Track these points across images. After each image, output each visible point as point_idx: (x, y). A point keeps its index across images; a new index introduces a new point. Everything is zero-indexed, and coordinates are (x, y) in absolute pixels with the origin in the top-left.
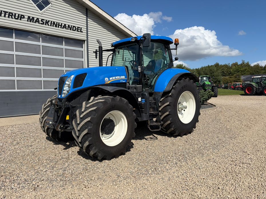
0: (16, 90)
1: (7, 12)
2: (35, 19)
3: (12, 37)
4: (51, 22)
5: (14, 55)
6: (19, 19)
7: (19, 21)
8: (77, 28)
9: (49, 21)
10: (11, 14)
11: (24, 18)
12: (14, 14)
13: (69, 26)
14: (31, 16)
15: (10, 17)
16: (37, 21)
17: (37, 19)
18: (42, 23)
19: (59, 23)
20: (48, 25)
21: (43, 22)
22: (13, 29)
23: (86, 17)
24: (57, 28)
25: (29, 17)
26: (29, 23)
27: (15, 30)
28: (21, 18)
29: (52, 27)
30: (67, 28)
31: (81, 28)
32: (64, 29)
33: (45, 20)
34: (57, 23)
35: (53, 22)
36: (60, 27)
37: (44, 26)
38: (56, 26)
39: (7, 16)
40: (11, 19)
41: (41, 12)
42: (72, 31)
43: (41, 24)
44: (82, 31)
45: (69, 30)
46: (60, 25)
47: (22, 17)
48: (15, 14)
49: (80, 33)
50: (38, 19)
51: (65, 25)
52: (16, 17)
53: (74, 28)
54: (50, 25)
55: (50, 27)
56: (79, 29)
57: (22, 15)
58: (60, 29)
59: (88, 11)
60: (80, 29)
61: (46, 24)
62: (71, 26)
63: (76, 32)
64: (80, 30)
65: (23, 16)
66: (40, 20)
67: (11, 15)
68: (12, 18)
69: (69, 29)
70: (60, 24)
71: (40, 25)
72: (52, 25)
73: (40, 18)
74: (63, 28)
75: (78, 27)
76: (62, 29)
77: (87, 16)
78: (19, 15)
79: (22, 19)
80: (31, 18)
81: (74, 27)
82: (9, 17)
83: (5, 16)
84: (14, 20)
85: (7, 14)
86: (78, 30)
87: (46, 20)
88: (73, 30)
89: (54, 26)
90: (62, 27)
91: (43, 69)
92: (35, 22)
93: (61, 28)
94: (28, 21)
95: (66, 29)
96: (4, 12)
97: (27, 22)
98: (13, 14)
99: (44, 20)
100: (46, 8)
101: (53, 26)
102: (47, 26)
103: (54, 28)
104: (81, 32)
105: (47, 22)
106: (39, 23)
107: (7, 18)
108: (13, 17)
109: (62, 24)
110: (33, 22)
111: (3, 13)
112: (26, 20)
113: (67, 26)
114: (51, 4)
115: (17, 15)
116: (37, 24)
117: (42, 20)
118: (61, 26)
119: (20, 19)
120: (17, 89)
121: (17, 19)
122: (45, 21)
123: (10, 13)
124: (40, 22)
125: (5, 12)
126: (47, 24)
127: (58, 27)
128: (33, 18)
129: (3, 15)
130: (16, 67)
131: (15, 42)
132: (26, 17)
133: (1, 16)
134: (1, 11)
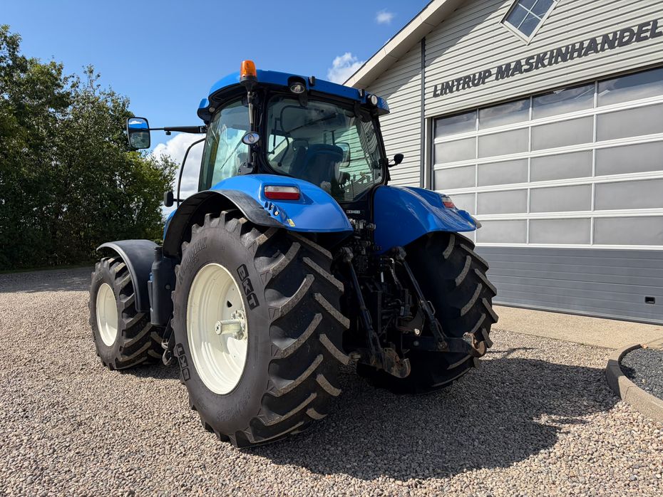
1: (460, 79)
2: (513, 65)
4: (552, 52)
5: (475, 165)
6: (481, 82)
7: (482, 86)
8: (635, 29)
9: (545, 54)
10: (467, 80)
11: (490, 75)
12: (472, 76)
13: (605, 37)
14: (505, 62)
15: (466, 86)
16: (517, 67)
18: (528, 67)
19: (574, 45)
20: (544, 66)
21: (532, 64)
22: (476, 110)
24: (570, 62)
26: (501, 81)
27: (480, 109)
28: (485, 78)
29: (555, 66)
30: (600, 46)
31: (655, 22)
32: (592, 56)
33: (536, 57)
34: (568, 47)
35: (555, 51)
36: (576, 54)
37: (534, 72)
38: (564, 60)
39: (461, 87)
40: (468, 90)
41: (529, 39)
42: (618, 50)
43: (527, 71)
44: (657, 31)
45: (608, 52)
46: (577, 50)
47: (485, 75)
48: (474, 76)
49: (650, 41)
50: (518, 62)
52: (476, 82)
55: (549, 68)
56: (647, 31)
58: (577, 60)
60: (650, 27)
61: (537, 68)
62: (616, 33)
63: (635, 45)
64: (648, 34)
65: (488, 71)
66: (523, 62)
67: (467, 82)
68: (469, 87)
69: (606, 46)
70: (577, 46)
71: (525, 75)
73: (524, 57)
74: (586, 54)
75: (641, 26)
76: (584, 59)
78: (480, 74)
79: (486, 80)
80: (504, 67)
81: (624, 31)
82: (464, 88)
83: (458, 89)
84: (473, 89)
85: (461, 82)
86: (642, 35)
87: (538, 55)
88: (621, 44)
89: (560, 59)
90: (584, 50)
91: (531, 189)
92: (512, 75)
93: (579, 56)
94: (497, 79)
95: (597, 52)
96: (456, 80)
97: (495, 83)
98: (470, 79)
99: (532, 57)
101: (556, 62)
102: (542, 70)
103: (562, 64)
104: (654, 35)
105: (540, 59)
106: (521, 73)
107: (462, 92)
109: (582, 43)
110: (508, 76)
111: (456, 83)
112: (493, 77)
113: (599, 40)
116: (518, 76)
117: (529, 59)
118: (580, 49)
119: (483, 83)
121: (478, 84)
122: (535, 59)
123: (466, 77)
124: (524, 68)
125: (458, 80)
126: (540, 65)
127: (572, 58)
128: (508, 65)
129: (455, 89)
130: (478, 193)
131: (479, 136)
132: (494, 71)
133: (451, 91)
134: (453, 81)
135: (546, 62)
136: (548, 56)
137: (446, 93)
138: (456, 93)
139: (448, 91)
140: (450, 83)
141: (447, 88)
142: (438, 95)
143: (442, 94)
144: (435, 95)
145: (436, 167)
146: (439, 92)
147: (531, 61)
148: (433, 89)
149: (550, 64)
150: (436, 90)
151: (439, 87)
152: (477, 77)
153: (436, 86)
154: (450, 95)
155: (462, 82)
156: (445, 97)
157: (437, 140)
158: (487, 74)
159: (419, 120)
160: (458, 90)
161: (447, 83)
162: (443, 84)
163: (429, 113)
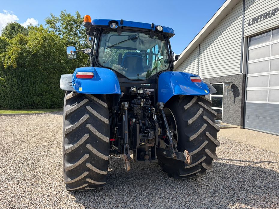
1: (262, 15)
5: (269, 60)
7: (273, 17)
12: (268, 13)
27: (273, 30)
40: (266, 20)
52: (270, 15)
57: (275, 9)
68: (266, 18)
79: (276, 14)
82: (264, 19)
84: (269, 19)
107: (263, 21)
108: (267, 17)
111: (260, 17)
119: (274, 15)
123: (265, 14)
130: (270, 75)
131: (272, 44)
133: (257, 22)
134: (258, 16)
137: (254, 23)
138: (260, 23)
139: (255, 22)
140: (257, 17)
141: (255, 20)
142: (251, 25)
143: (252, 24)
144: (249, 25)
145: (249, 62)
146: (251, 23)
148: (248, 22)
150: (250, 22)
151: (251, 20)
152: (271, 13)
153: (250, 20)
154: (256, 24)
155: (263, 16)
156: (254, 25)
157: (250, 48)
158: (276, 10)
159: (241, 38)
160: (261, 21)
161: (255, 18)
162: (253, 19)
163: (246, 34)
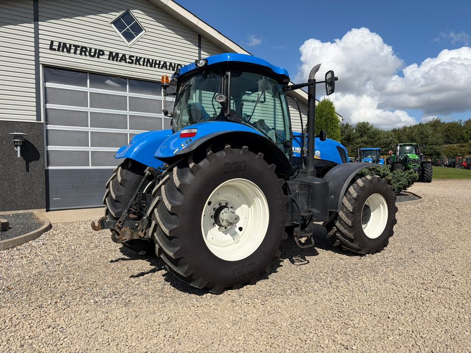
0: (90, 167)
1: (79, 46)
2: (120, 56)
3: (85, 85)
4: (144, 59)
5: (88, 112)
6: (96, 56)
7: (96, 59)
9: (141, 58)
10: (84, 49)
11: (103, 54)
12: (88, 49)
13: (171, 64)
14: (115, 51)
15: (83, 53)
16: (123, 58)
17: (122, 56)
18: (130, 61)
19: (156, 61)
20: (140, 64)
21: (132, 60)
22: (87, 73)
23: (197, 48)
24: (153, 69)
25: (111, 53)
26: (111, 62)
27: (90, 73)
28: (99, 55)
29: (145, 67)
30: (168, 67)
32: (164, 70)
33: (135, 57)
34: (153, 60)
35: (146, 59)
36: (157, 66)
37: (134, 65)
38: (151, 66)
39: (78, 52)
40: (83, 57)
41: (129, 44)
43: (129, 63)
46: (157, 64)
47: (100, 53)
48: (91, 49)
50: (124, 55)
51: (165, 63)
52: (92, 54)
53: (179, 67)
54: (142, 64)
55: (142, 67)
57: (100, 51)
58: (157, 69)
59: (202, 39)
61: (136, 64)
62: (175, 64)
65: (102, 51)
66: (127, 57)
67: (84, 51)
68: (86, 55)
69: (171, 69)
70: (158, 62)
71: (128, 65)
72: (145, 65)
73: (128, 54)
74: (162, 68)
76: (160, 70)
77: (200, 47)
78: (96, 50)
79: (100, 57)
80: (114, 54)
81: (178, 65)
82: (81, 54)
83: (75, 53)
84: (89, 58)
85: (78, 49)
87: (137, 57)
89: (149, 65)
90: (161, 66)
91: (130, 134)
92: (120, 61)
93: (159, 67)
94: (109, 59)
95: (167, 69)
96: (74, 46)
97: (108, 61)
98: (87, 50)
99: (133, 57)
100: (137, 37)
101: (147, 66)
102: (138, 66)
103: (149, 68)
105: (138, 60)
106: (126, 62)
107: (78, 56)
108: (87, 53)
109: (160, 62)
110: (117, 60)
111: (72, 47)
112: (107, 57)
113: (168, 64)
114: (144, 31)
115: (93, 50)
116: (123, 63)
117: (131, 57)
118: (159, 64)
119: (98, 57)
120: (92, 166)
121: (93, 56)
122: (135, 59)
123: (83, 47)
124: (128, 60)
125: (76, 47)
126: (137, 63)
127: (155, 67)
128: (117, 54)
129: (72, 51)
130: (92, 132)
131: (90, 93)
132: (107, 53)
133: (68, 52)
134: (70, 45)
135: (141, 63)
136: (142, 60)
137: (63, 51)
139: (65, 50)
140: (68, 45)
141: (63, 47)
142: (54, 50)
143: (59, 50)
144: (51, 48)
145: (48, 106)
146: (56, 48)
147: (132, 58)
148: (49, 43)
149: (143, 65)
150: (52, 44)
151: (56, 44)
153: (52, 42)
154: (67, 54)
156: (61, 53)
157: (48, 84)
159: (33, 62)
161: (65, 44)
162: (60, 43)
163: (43, 61)
